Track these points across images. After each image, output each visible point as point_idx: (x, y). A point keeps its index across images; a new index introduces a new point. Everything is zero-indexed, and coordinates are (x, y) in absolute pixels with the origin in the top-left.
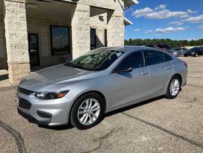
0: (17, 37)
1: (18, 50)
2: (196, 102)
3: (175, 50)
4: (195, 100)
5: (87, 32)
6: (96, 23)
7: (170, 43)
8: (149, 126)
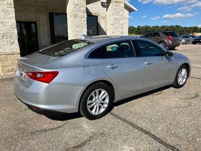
0: (5, 26)
1: (6, 40)
2: (197, 98)
3: (184, 37)
4: (197, 96)
5: (83, 19)
6: (98, 10)
7: (179, 30)
8: (136, 131)
